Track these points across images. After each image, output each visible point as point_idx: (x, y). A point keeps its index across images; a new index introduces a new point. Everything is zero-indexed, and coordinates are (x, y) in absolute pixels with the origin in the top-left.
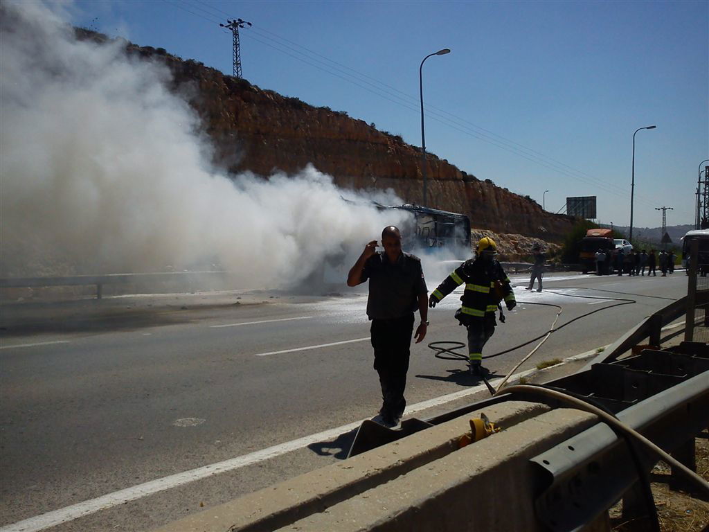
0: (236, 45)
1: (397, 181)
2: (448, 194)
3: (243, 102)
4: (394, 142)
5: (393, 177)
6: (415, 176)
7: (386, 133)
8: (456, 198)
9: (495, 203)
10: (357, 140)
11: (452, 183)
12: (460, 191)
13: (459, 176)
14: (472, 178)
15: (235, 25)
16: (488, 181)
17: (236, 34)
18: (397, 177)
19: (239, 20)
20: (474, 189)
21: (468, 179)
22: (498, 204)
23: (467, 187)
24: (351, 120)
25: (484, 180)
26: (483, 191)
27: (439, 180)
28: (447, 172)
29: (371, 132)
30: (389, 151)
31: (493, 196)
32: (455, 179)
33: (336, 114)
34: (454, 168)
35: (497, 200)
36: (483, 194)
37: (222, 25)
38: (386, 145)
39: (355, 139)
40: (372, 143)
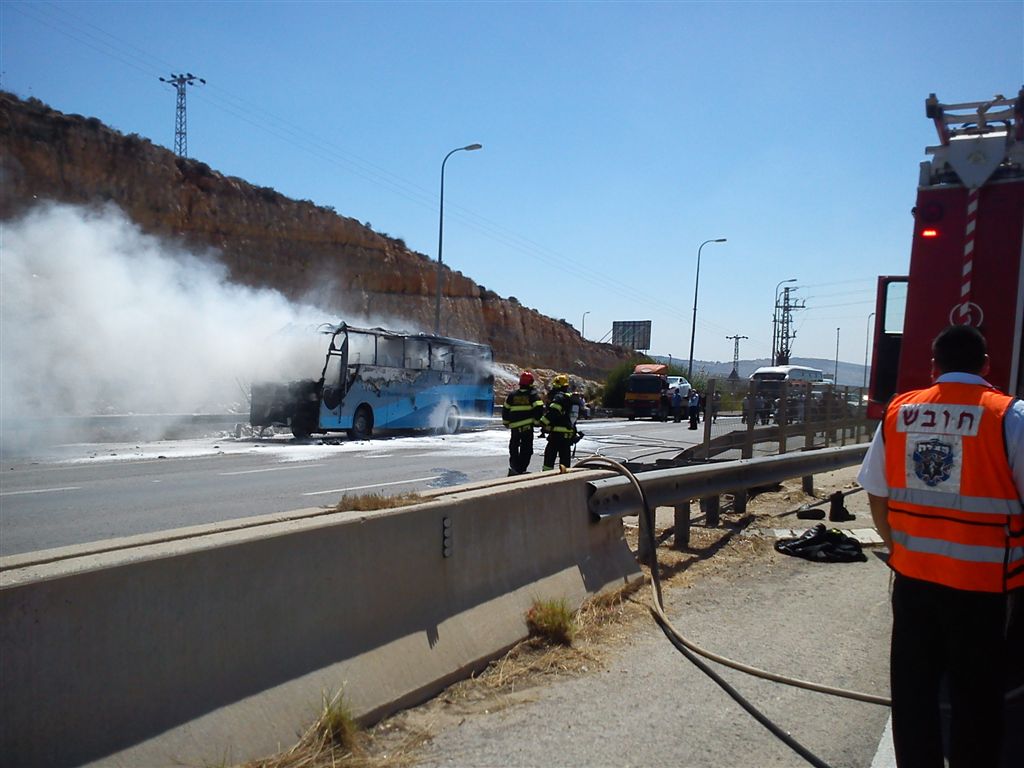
0: (181, 108)
1: (394, 298)
2: (460, 315)
3: (199, 192)
4: (394, 248)
5: (389, 291)
6: (418, 292)
7: (384, 236)
8: (470, 321)
9: (521, 327)
10: (346, 244)
11: (465, 301)
12: (476, 312)
13: (476, 292)
14: (493, 295)
15: (181, 82)
16: (513, 300)
17: (182, 94)
18: (394, 292)
19: (189, 75)
20: (493, 310)
21: (487, 296)
22: (524, 330)
23: (485, 308)
24: (339, 219)
25: (507, 298)
26: (505, 313)
27: (450, 296)
28: (461, 286)
29: (365, 233)
30: (386, 260)
31: (518, 318)
32: (471, 297)
33: (321, 210)
34: (469, 282)
35: (523, 324)
36: (506, 316)
37: (162, 80)
38: (383, 252)
39: (344, 242)
40: (366, 249)
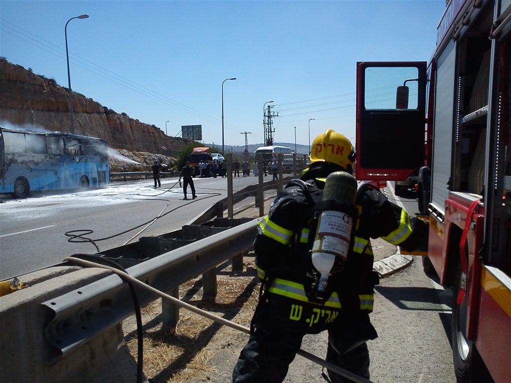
1: (52, 114)
2: (94, 123)
4: (49, 84)
5: (49, 110)
6: (67, 110)
7: (42, 77)
8: (101, 127)
9: (130, 130)
10: (16, 81)
11: (96, 115)
12: (103, 121)
13: (102, 110)
14: (112, 112)
16: (124, 114)
18: (52, 111)
20: (113, 120)
21: (108, 113)
22: (132, 131)
23: (109, 119)
24: (10, 65)
25: (121, 113)
26: (120, 122)
27: (86, 112)
28: (93, 107)
29: (29, 75)
30: (44, 91)
31: (128, 124)
32: (99, 113)
34: (97, 104)
35: (131, 128)
36: (121, 123)
38: (42, 86)
39: (14, 80)
40: (30, 84)
